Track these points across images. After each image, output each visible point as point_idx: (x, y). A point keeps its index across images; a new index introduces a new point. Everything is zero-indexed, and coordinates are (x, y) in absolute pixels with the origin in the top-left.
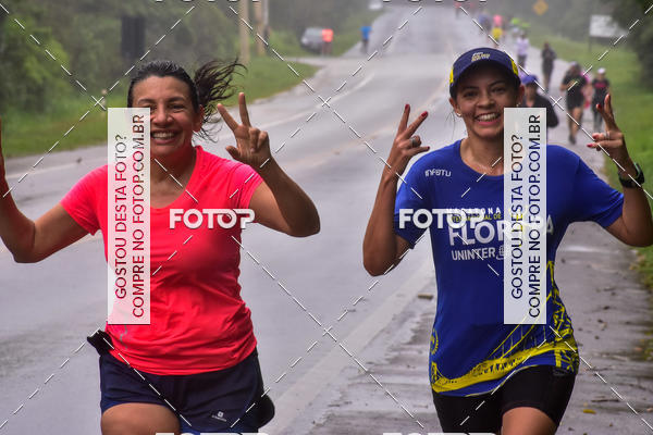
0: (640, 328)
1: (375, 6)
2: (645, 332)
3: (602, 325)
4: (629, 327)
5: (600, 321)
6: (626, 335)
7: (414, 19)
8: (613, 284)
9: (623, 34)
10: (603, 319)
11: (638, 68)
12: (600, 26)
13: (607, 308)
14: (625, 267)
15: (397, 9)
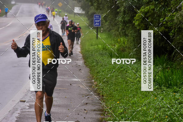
0: (99, 112)
1: (13, 3)
2: (101, 114)
3: (86, 111)
4: (95, 112)
5: (85, 110)
6: (94, 116)
7: (24, 6)
8: (88, 93)
9: (84, 12)
10: (85, 109)
11: (88, 22)
12: (77, 10)
13: (87, 104)
14: (91, 87)
15: (20, 4)
